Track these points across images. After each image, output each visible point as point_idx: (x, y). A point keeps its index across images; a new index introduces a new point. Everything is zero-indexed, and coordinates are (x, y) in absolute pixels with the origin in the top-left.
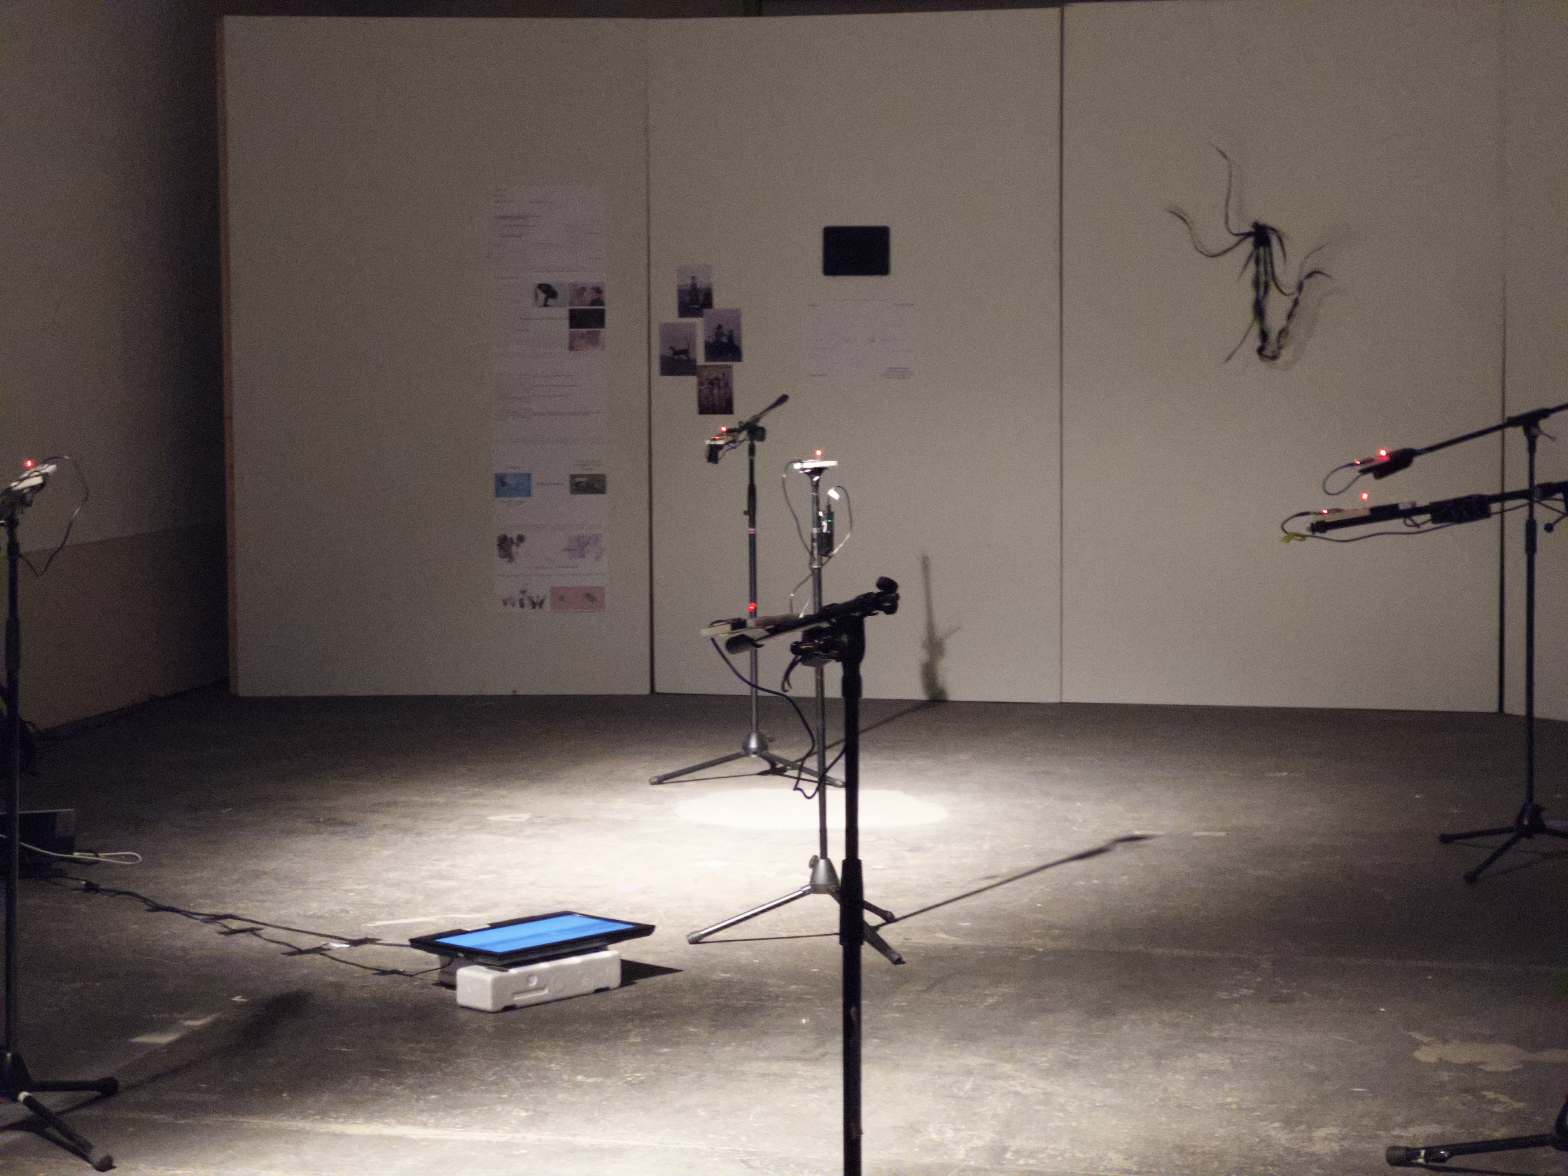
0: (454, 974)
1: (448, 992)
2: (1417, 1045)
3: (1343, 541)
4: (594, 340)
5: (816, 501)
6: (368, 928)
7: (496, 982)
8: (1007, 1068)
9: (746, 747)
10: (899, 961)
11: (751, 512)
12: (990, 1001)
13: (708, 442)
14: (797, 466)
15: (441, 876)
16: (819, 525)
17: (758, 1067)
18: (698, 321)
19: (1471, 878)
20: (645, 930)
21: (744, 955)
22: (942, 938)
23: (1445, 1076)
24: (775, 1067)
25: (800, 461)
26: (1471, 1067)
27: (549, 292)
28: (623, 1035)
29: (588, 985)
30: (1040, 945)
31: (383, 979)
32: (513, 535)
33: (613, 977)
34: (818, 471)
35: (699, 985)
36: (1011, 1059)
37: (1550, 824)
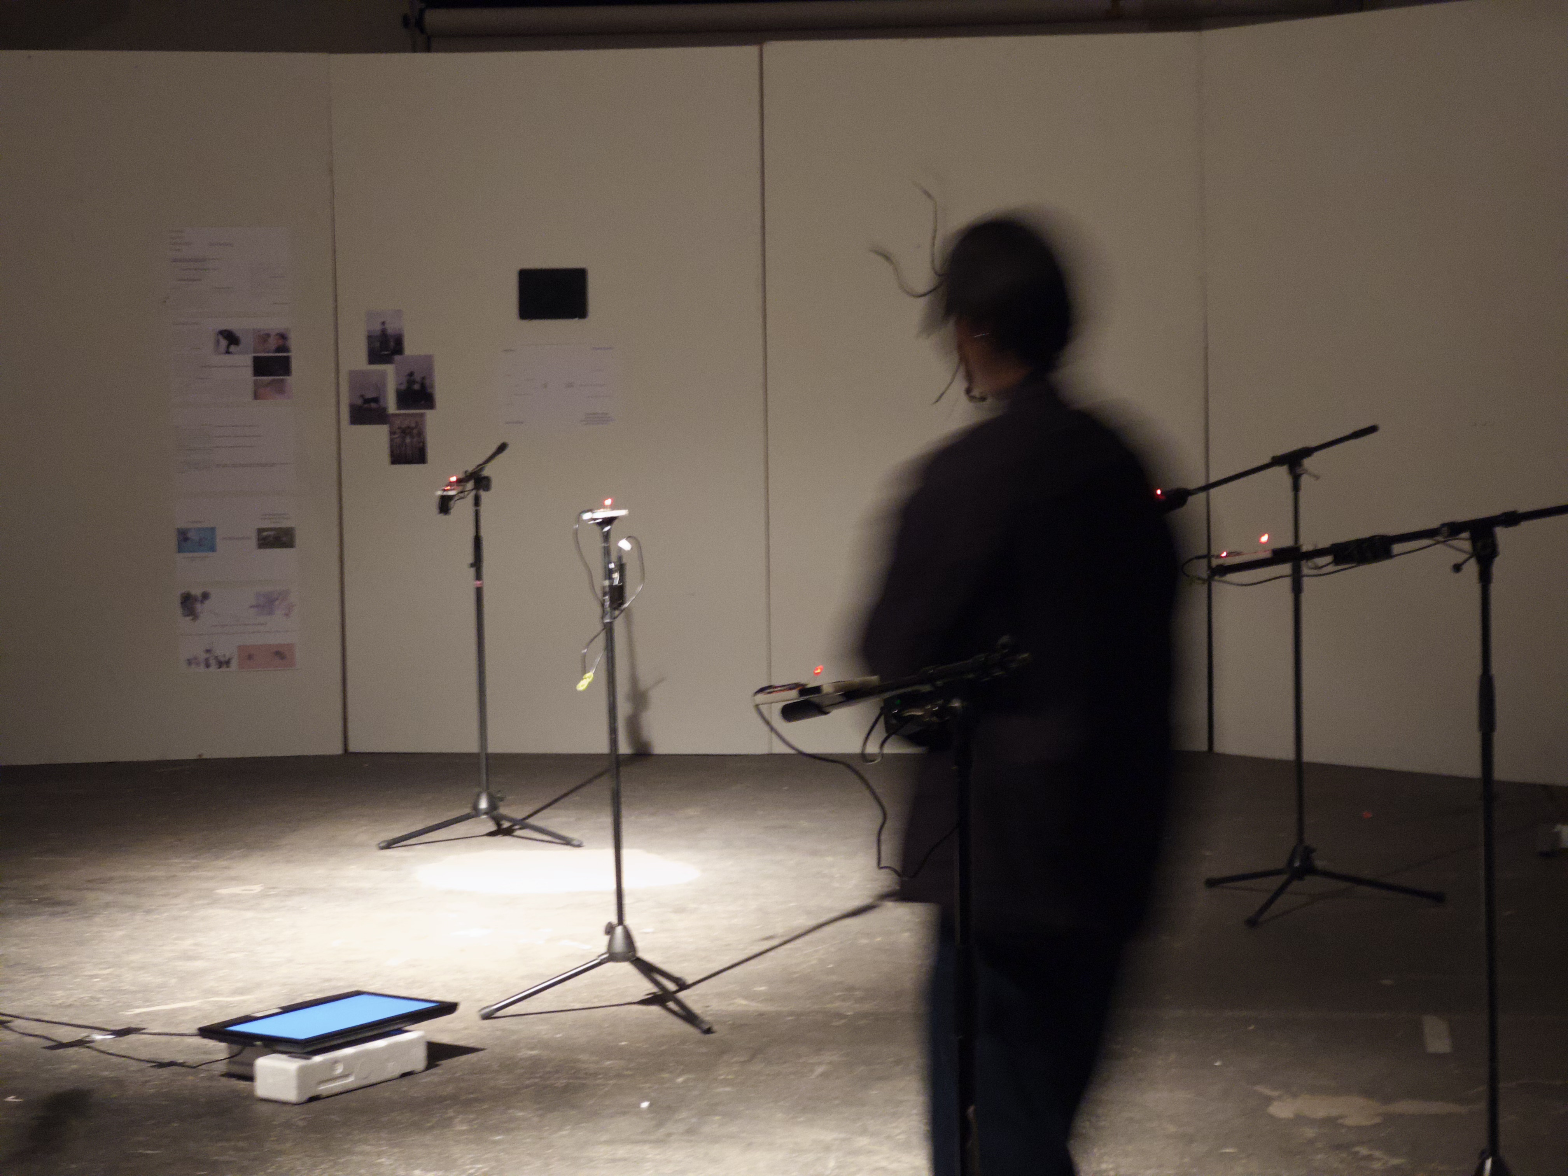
1: (242, 1084)
2: (1269, 1100)
3: (1245, 585)
4: (280, 389)
5: (607, 552)
6: (128, 1016)
7: (302, 1073)
9: (475, 807)
10: (709, 1031)
11: (477, 563)
12: (820, 1070)
13: (440, 493)
14: (587, 516)
15: (187, 957)
16: (610, 578)
17: (602, 1152)
19: (1252, 922)
20: (447, 1008)
21: (542, 1029)
22: (741, 1004)
23: (1310, 1132)
25: (591, 510)
26: (1330, 1122)
27: (231, 338)
29: (394, 1069)
32: (197, 592)
33: (418, 1059)
34: (609, 521)
36: (864, 1132)
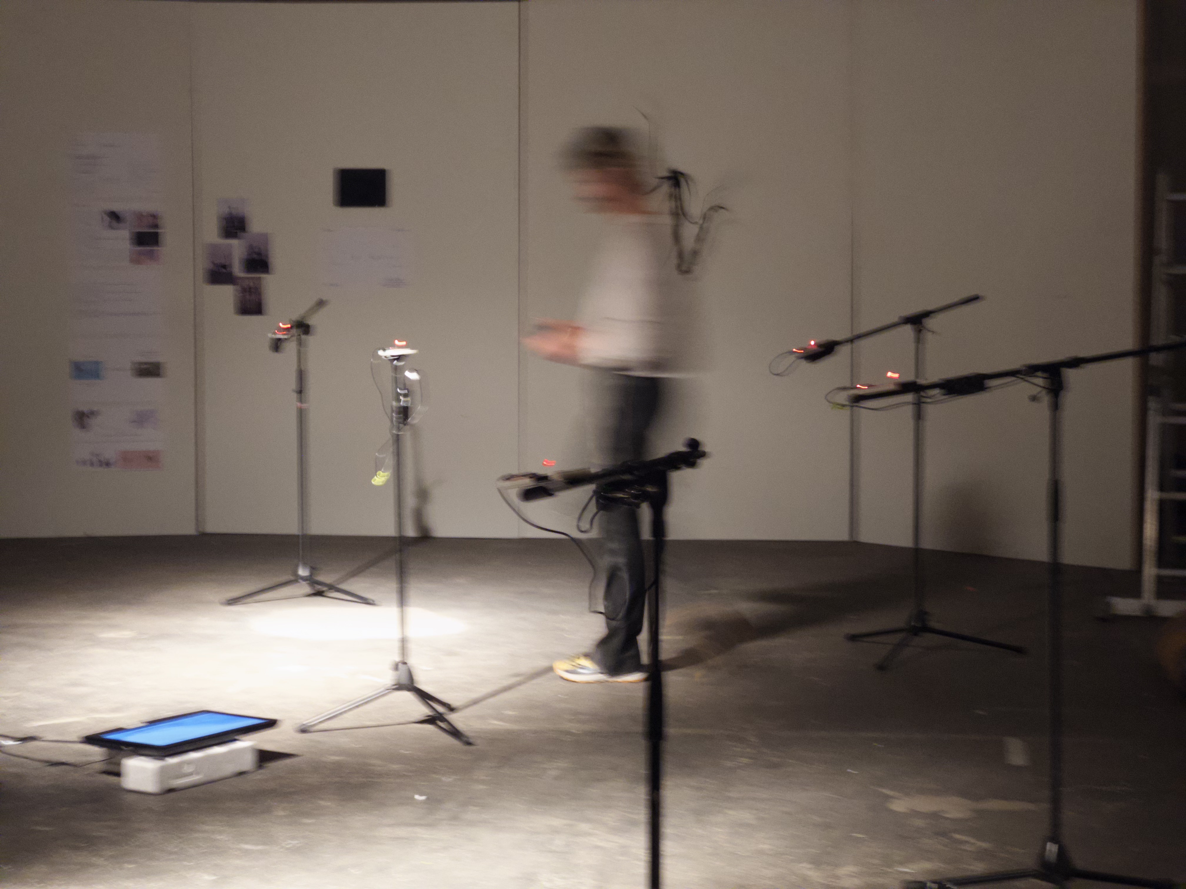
0: (119, 764)
1: (112, 779)
2: (889, 798)
3: (877, 410)
4: (152, 256)
5: (396, 381)
6: (29, 728)
7: (160, 771)
8: (584, 827)
9: (296, 575)
10: (469, 744)
11: (300, 391)
12: (552, 773)
13: (270, 335)
14: (381, 353)
16: (399, 400)
17: (385, 832)
18: (234, 242)
20: (270, 724)
22: (495, 724)
23: (919, 823)
24: (402, 832)
25: (384, 350)
26: (935, 816)
27: (115, 217)
28: (268, 810)
29: (230, 769)
30: (574, 727)
31: (54, 770)
32: (85, 409)
33: (248, 762)
34: (399, 358)
35: (317, 767)
37: (934, 624)
